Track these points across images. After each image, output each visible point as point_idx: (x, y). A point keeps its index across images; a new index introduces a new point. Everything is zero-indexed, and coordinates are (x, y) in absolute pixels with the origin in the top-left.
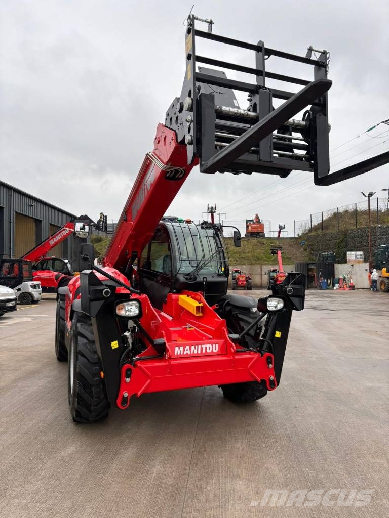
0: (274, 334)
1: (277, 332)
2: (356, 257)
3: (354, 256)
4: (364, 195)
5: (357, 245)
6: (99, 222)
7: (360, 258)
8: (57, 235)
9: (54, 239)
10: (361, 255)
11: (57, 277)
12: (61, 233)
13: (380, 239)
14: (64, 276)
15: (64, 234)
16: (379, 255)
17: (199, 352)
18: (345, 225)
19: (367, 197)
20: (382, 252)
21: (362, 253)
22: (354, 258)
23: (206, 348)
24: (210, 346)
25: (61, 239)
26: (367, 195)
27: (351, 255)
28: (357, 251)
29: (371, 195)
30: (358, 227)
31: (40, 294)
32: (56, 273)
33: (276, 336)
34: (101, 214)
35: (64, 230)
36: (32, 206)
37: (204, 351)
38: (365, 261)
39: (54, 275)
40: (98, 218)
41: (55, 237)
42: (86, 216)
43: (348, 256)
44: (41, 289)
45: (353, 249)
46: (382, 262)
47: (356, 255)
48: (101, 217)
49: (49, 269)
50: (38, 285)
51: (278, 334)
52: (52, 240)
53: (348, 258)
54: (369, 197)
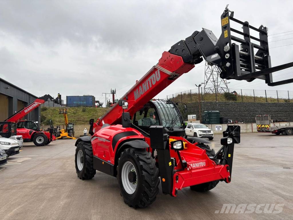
0: (228, 155)
1: (229, 154)
2: (193, 118)
3: (192, 117)
4: (196, 86)
5: (192, 111)
6: (57, 98)
7: (195, 118)
8: (30, 106)
9: (28, 109)
10: (195, 117)
11: (30, 132)
12: (32, 106)
13: (203, 108)
14: (35, 131)
15: (35, 106)
16: (204, 116)
17: (199, 166)
18: (185, 101)
19: (198, 87)
20: (205, 115)
21: (195, 115)
22: (192, 118)
23: (201, 164)
24: (202, 163)
25: (32, 109)
26: (198, 86)
27: (190, 117)
28: (192, 114)
29: (200, 86)
30: (192, 102)
31: (22, 143)
32: (30, 130)
33: (229, 156)
34: (59, 94)
35: (34, 103)
36: (8, 88)
37: (200, 166)
38: (197, 120)
39: (29, 131)
40: (57, 96)
41: (28, 107)
42: (49, 95)
43: (188, 117)
44: (22, 140)
45: (190, 113)
46: (206, 120)
47: (193, 117)
48: (58, 96)
49: (24, 128)
50: (21, 137)
51: (229, 155)
52: (26, 110)
53: (188, 118)
54: (199, 87)
